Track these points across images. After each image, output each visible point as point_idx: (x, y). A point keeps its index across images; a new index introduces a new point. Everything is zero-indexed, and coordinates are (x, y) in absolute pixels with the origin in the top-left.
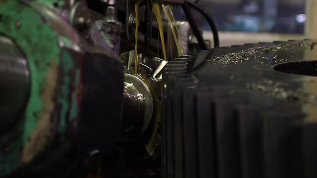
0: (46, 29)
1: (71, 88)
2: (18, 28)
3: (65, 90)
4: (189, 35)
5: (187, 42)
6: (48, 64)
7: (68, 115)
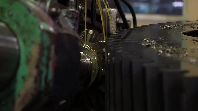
0: (31, 17)
1: (49, 59)
2: (11, 16)
3: (44, 60)
4: (117, 17)
5: (116, 22)
6: (33, 42)
7: (46, 77)
